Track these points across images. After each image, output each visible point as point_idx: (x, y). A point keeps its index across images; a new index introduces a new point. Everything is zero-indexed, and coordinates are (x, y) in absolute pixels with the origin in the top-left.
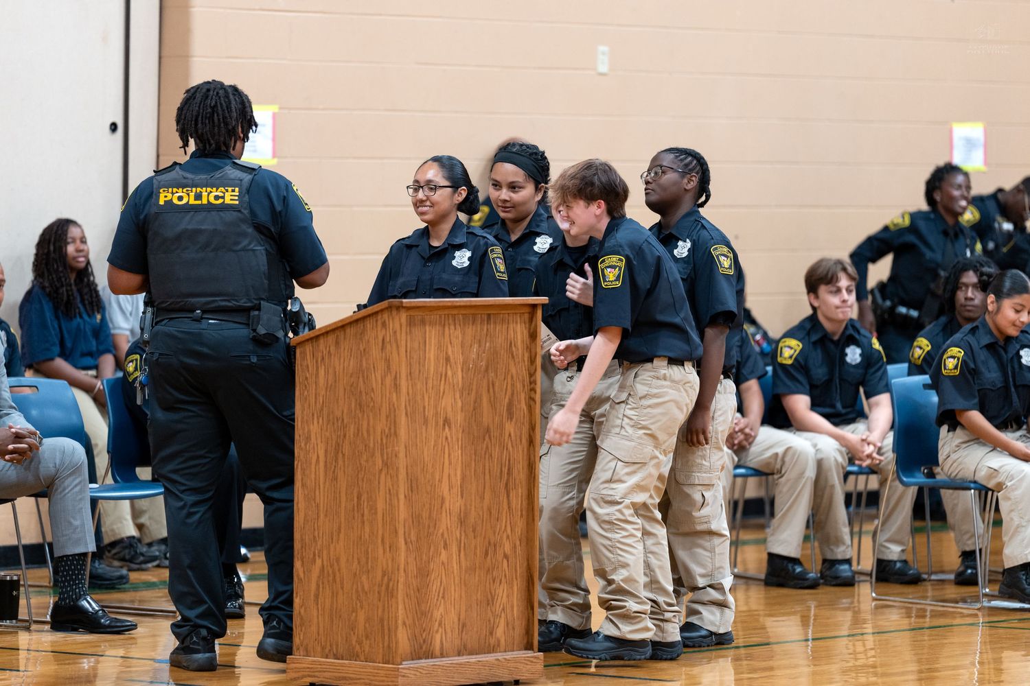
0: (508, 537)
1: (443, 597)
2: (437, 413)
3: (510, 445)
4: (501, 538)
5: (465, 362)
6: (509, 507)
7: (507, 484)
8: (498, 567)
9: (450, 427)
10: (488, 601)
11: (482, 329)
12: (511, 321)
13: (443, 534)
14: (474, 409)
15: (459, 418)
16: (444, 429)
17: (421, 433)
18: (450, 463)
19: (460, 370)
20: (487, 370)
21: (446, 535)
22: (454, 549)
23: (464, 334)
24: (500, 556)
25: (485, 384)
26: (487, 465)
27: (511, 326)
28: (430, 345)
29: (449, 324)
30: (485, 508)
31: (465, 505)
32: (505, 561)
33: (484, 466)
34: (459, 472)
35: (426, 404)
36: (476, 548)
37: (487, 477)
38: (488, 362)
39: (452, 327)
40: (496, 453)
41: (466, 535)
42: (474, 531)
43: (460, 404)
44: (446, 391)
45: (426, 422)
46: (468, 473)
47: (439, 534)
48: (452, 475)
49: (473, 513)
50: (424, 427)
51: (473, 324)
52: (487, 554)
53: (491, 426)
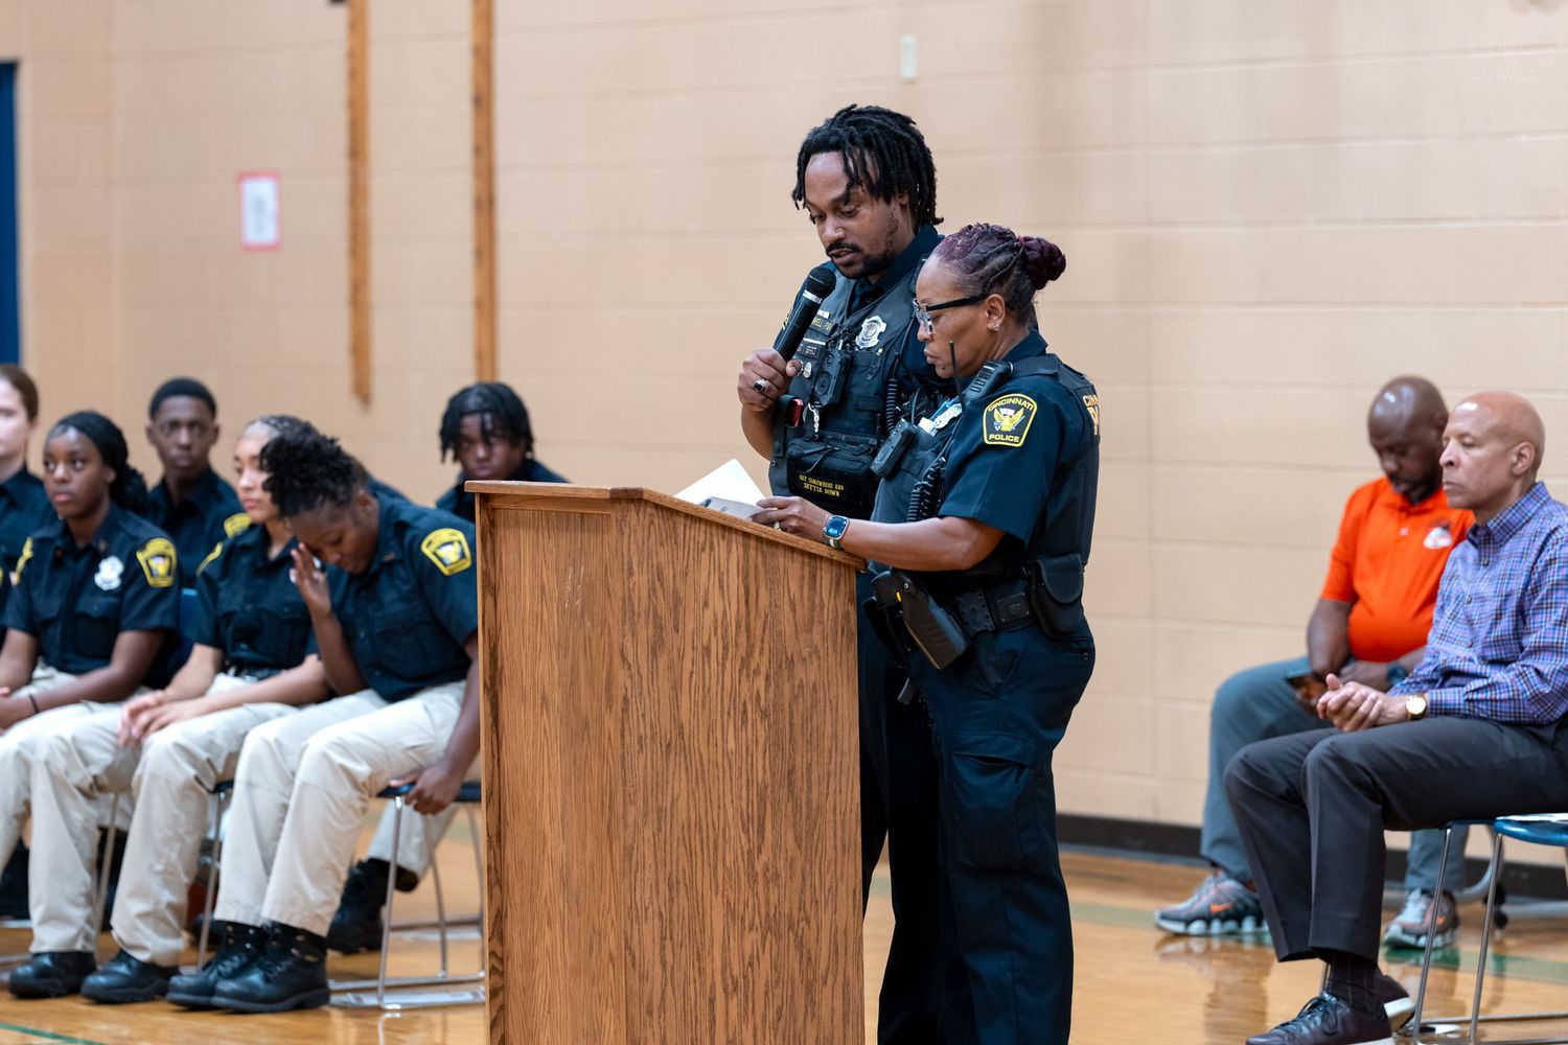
0: (613, 923)
1: (549, 1012)
2: (534, 685)
3: (610, 757)
4: (606, 924)
5: (560, 600)
6: (612, 869)
7: (609, 827)
8: (603, 977)
9: (547, 711)
10: (595, 1034)
11: (576, 541)
12: (605, 531)
13: (546, 900)
14: (572, 684)
15: (556, 697)
16: (542, 713)
17: (520, 717)
18: (550, 776)
19: (555, 610)
20: (582, 616)
21: (549, 903)
22: (558, 930)
23: (558, 546)
24: (606, 959)
25: (581, 640)
26: (587, 786)
27: (606, 537)
28: (525, 562)
29: (543, 530)
30: (588, 864)
31: (567, 855)
32: (610, 965)
33: (584, 788)
34: (559, 797)
35: (524, 666)
36: (580, 935)
37: (589, 810)
38: (583, 600)
39: (546, 533)
40: (595, 763)
41: (569, 907)
42: (577, 903)
43: (556, 673)
44: (543, 647)
45: (524, 699)
46: (568, 798)
47: (543, 900)
48: (552, 797)
49: (575, 867)
50: (522, 706)
51: (566, 531)
52: (591, 949)
53: (590, 716)
